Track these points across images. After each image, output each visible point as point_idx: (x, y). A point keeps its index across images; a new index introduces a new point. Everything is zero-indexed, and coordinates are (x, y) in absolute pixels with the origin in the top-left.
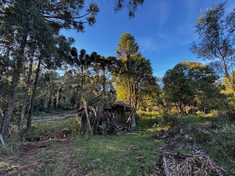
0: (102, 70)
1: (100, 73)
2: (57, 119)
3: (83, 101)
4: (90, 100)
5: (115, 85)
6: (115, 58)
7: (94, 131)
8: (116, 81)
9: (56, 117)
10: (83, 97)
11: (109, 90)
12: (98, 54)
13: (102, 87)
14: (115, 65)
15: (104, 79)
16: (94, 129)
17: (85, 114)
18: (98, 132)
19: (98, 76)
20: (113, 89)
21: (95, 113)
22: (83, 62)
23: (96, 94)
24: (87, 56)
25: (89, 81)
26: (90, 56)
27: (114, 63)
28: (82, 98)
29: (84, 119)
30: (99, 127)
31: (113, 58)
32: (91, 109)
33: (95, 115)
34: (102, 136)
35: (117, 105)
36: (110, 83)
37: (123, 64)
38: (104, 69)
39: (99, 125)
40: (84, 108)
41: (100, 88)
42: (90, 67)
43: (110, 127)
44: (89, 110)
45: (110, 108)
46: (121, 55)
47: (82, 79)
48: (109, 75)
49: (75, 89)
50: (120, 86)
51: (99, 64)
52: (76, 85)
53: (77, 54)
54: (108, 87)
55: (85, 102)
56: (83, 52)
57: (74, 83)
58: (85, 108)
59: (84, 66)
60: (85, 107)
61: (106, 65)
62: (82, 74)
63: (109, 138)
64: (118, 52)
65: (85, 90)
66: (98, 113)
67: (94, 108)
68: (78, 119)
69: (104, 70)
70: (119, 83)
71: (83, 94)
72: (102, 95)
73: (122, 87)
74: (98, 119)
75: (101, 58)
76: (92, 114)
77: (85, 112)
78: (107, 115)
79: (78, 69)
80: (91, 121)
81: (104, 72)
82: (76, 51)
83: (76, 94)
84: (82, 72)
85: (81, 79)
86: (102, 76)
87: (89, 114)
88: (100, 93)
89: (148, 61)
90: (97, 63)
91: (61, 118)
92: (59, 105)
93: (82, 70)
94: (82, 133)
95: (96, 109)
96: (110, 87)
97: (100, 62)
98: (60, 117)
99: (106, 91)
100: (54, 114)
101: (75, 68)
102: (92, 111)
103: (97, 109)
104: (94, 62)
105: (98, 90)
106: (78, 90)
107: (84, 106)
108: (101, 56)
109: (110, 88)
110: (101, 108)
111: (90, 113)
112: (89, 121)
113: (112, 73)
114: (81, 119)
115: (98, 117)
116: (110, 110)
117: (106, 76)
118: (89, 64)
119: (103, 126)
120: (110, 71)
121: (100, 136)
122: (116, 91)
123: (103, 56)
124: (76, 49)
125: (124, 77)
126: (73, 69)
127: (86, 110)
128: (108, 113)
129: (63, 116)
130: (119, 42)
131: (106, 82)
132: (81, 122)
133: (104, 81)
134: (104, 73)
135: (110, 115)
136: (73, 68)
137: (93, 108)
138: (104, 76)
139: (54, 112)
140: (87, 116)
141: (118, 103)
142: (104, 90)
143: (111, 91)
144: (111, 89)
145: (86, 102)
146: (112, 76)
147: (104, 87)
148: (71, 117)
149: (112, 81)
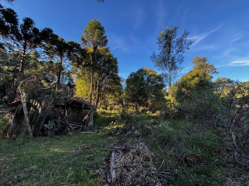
0: (58, 56)
1: (56, 59)
3: (21, 92)
4: (33, 92)
5: (75, 78)
6: (79, 45)
7: (36, 132)
8: (77, 73)
10: (22, 86)
11: (67, 83)
12: (55, 34)
13: (56, 77)
14: (78, 54)
15: (60, 67)
16: (35, 130)
17: (22, 110)
18: (41, 132)
19: (51, 62)
20: (73, 82)
21: (40, 110)
22: (27, 37)
24: (36, 30)
25: (35, 66)
26: (40, 31)
27: (76, 51)
28: (19, 88)
29: (19, 116)
30: (43, 127)
31: (76, 44)
32: (34, 104)
33: (40, 112)
34: (46, 138)
35: (74, 101)
36: (69, 74)
37: (88, 54)
38: (61, 55)
39: (44, 124)
40: (20, 102)
41: (53, 78)
42: (41, 47)
43: (60, 126)
44: (29, 105)
45: (63, 105)
46: (86, 44)
47: (23, 60)
48: (67, 64)
49: (9, 74)
50: (81, 80)
51: (55, 46)
52: (11, 68)
53: (17, 22)
54: (66, 79)
55: (24, 94)
56: (28, 22)
57: (8, 64)
58: (23, 102)
59: (28, 43)
60: (24, 101)
61: (65, 51)
62: (24, 54)
63: (57, 139)
64: (83, 39)
65: (24, 77)
66: (43, 110)
67: (38, 103)
68: (9, 116)
69: (62, 57)
70: (81, 76)
71: (22, 82)
72: (54, 88)
73: (83, 81)
74: (43, 117)
75: (59, 39)
76: (34, 110)
77: (22, 108)
78: (59, 112)
79: (17, 45)
80: (31, 120)
81: (61, 59)
82: (16, 16)
83: (10, 81)
84: (25, 51)
85: (21, 61)
86: (57, 64)
87: (29, 110)
88: (52, 85)
89: (116, 59)
90: (52, 44)
93: (25, 47)
94: (13, 135)
95: (41, 104)
96: (69, 80)
97: (56, 45)
99: (63, 84)
101: (11, 43)
102: (35, 107)
103: (43, 104)
104: (47, 43)
105: (51, 81)
106: (15, 77)
107: (21, 99)
108: (59, 37)
109: (68, 81)
110: (50, 104)
111: (32, 108)
112: (27, 119)
113: (72, 62)
114: (13, 116)
115: (44, 115)
116: (63, 107)
117: (64, 65)
118: (37, 42)
119: (50, 125)
120: (70, 60)
121: (44, 138)
122: (76, 85)
123: (62, 38)
124: (15, 13)
125: (87, 70)
126: (7, 44)
127: (24, 105)
128: (60, 110)
130: (87, 28)
131: (62, 72)
132: (13, 121)
133: (60, 71)
134: (61, 60)
135: (62, 113)
136: (8, 42)
137: (36, 103)
138: (61, 63)
140: (26, 112)
141: (75, 100)
142: (59, 81)
143: (69, 85)
144: (69, 82)
145: (25, 93)
146: (72, 66)
147: (59, 78)
149: (71, 73)
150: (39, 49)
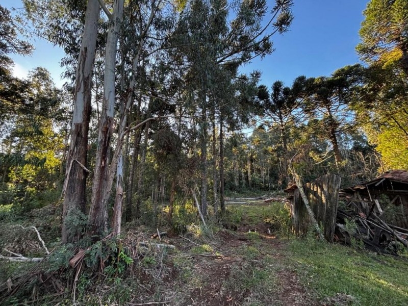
0: (322, 107)
1: (320, 114)
2: (253, 203)
3: (293, 174)
4: (305, 172)
5: (367, 132)
6: (358, 66)
7: (327, 233)
8: (371, 120)
9: (252, 200)
10: (292, 166)
11: (351, 147)
12: (309, 78)
13: (329, 142)
14: (360, 85)
15: (332, 123)
16: (325, 230)
17: (301, 198)
18: (337, 237)
19: (316, 121)
20: (364, 141)
21: (323, 198)
22: (280, 104)
23: (316, 158)
24: (286, 91)
25: (297, 136)
26: (291, 88)
27: (354, 81)
28: (289, 169)
29: (300, 206)
30: (337, 228)
31: (351, 69)
32: (312, 189)
33: (324, 201)
34: (350, 249)
35: (387, 179)
36: (351, 129)
37: (389, 70)
38: (327, 103)
39: (337, 222)
40: (296, 187)
41: (325, 146)
42: (296, 108)
43: (370, 232)
44: (307, 191)
45: (362, 188)
46: (375, 53)
47: (284, 134)
48: (343, 113)
49: (273, 155)
50: (386, 132)
51: (313, 96)
52: (273, 147)
53: (268, 95)
54: (347, 139)
55: (297, 176)
56: (277, 86)
57: (271, 144)
58: (299, 187)
59: (282, 111)
60: (299, 185)
61: (331, 94)
62: (282, 126)
63: (374, 258)
64: (364, 50)
65: (292, 154)
66: (329, 197)
67: (316, 186)
68: (288, 205)
69: (329, 106)
70: (383, 124)
71: (290, 161)
72: (332, 160)
73: (395, 131)
74: (332, 211)
75: (317, 81)
76: (314, 198)
77: (300, 194)
78: (356, 203)
79: (274, 119)
80: (315, 212)
81: (329, 109)
82: (266, 89)
83: (276, 162)
84: (282, 122)
85: (282, 135)
86: (325, 119)
87: (308, 198)
88: (326, 157)
90: (309, 95)
91: (259, 201)
92: (253, 181)
93: (281, 118)
94: (300, 232)
95: (322, 189)
96: (353, 139)
97: (315, 92)
98: (257, 200)
99: (343, 150)
100: (248, 195)
101: (268, 119)
102: (315, 193)
103: (325, 189)
104: (302, 97)
105: (321, 150)
106: (279, 156)
107: (295, 182)
108: (316, 78)
109: (353, 141)
110: (337, 187)
111: (311, 196)
112: (310, 211)
113: (353, 105)
114: (293, 206)
115: (331, 206)
116: (363, 193)
117: (337, 116)
118: (291, 104)
119: (349, 226)
120: (346, 102)
121: (345, 249)
122: (376, 146)
123: (320, 76)
124: (265, 87)
125: (398, 104)
126: (265, 122)
127: (301, 190)
128: (358, 198)
129: (261, 199)
130: (364, 23)
131: (338, 129)
132: (295, 213)
133: (333, 130)
134: (329, 111)
135: (365, 205)
136: (265, 120)
137: (315, 187)
138: (331, 116)
139: (248, 192)
140: (306, 202)
141: (388, 176)
142: (336, 147)
143: (357, 148)
144: (355, 144)
145: (298, 174)
146: (354, 113)
147: (335, 142)
148: (274, 201)
149: (357, 125)
150: (294, 112)
